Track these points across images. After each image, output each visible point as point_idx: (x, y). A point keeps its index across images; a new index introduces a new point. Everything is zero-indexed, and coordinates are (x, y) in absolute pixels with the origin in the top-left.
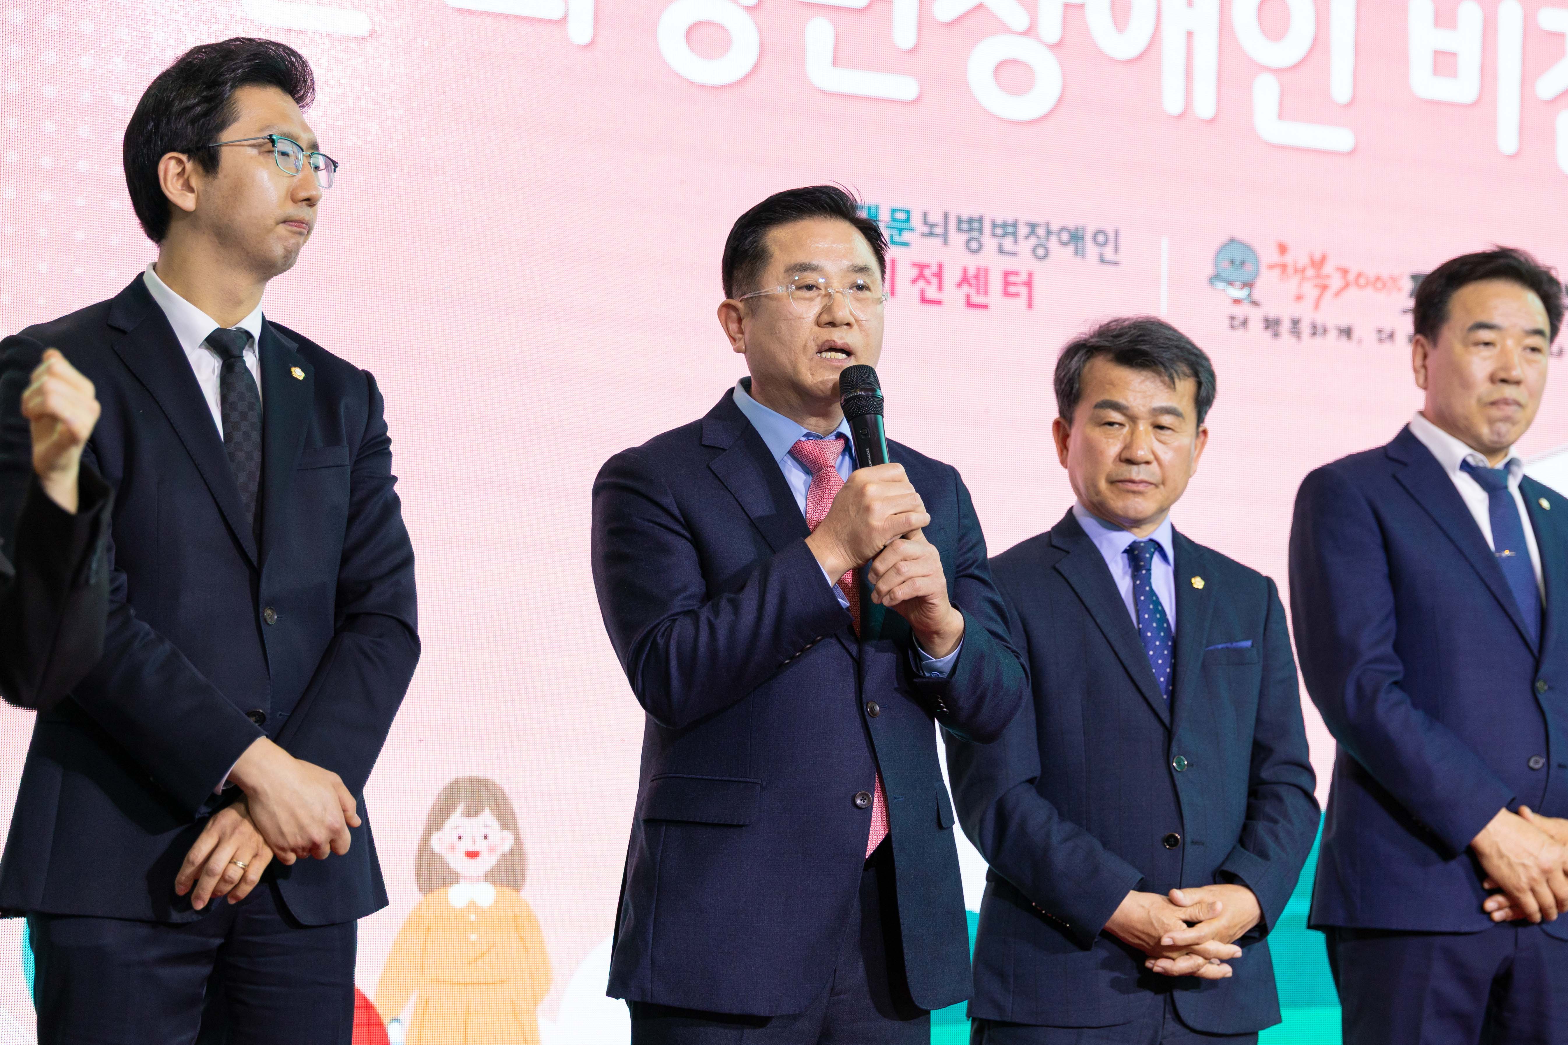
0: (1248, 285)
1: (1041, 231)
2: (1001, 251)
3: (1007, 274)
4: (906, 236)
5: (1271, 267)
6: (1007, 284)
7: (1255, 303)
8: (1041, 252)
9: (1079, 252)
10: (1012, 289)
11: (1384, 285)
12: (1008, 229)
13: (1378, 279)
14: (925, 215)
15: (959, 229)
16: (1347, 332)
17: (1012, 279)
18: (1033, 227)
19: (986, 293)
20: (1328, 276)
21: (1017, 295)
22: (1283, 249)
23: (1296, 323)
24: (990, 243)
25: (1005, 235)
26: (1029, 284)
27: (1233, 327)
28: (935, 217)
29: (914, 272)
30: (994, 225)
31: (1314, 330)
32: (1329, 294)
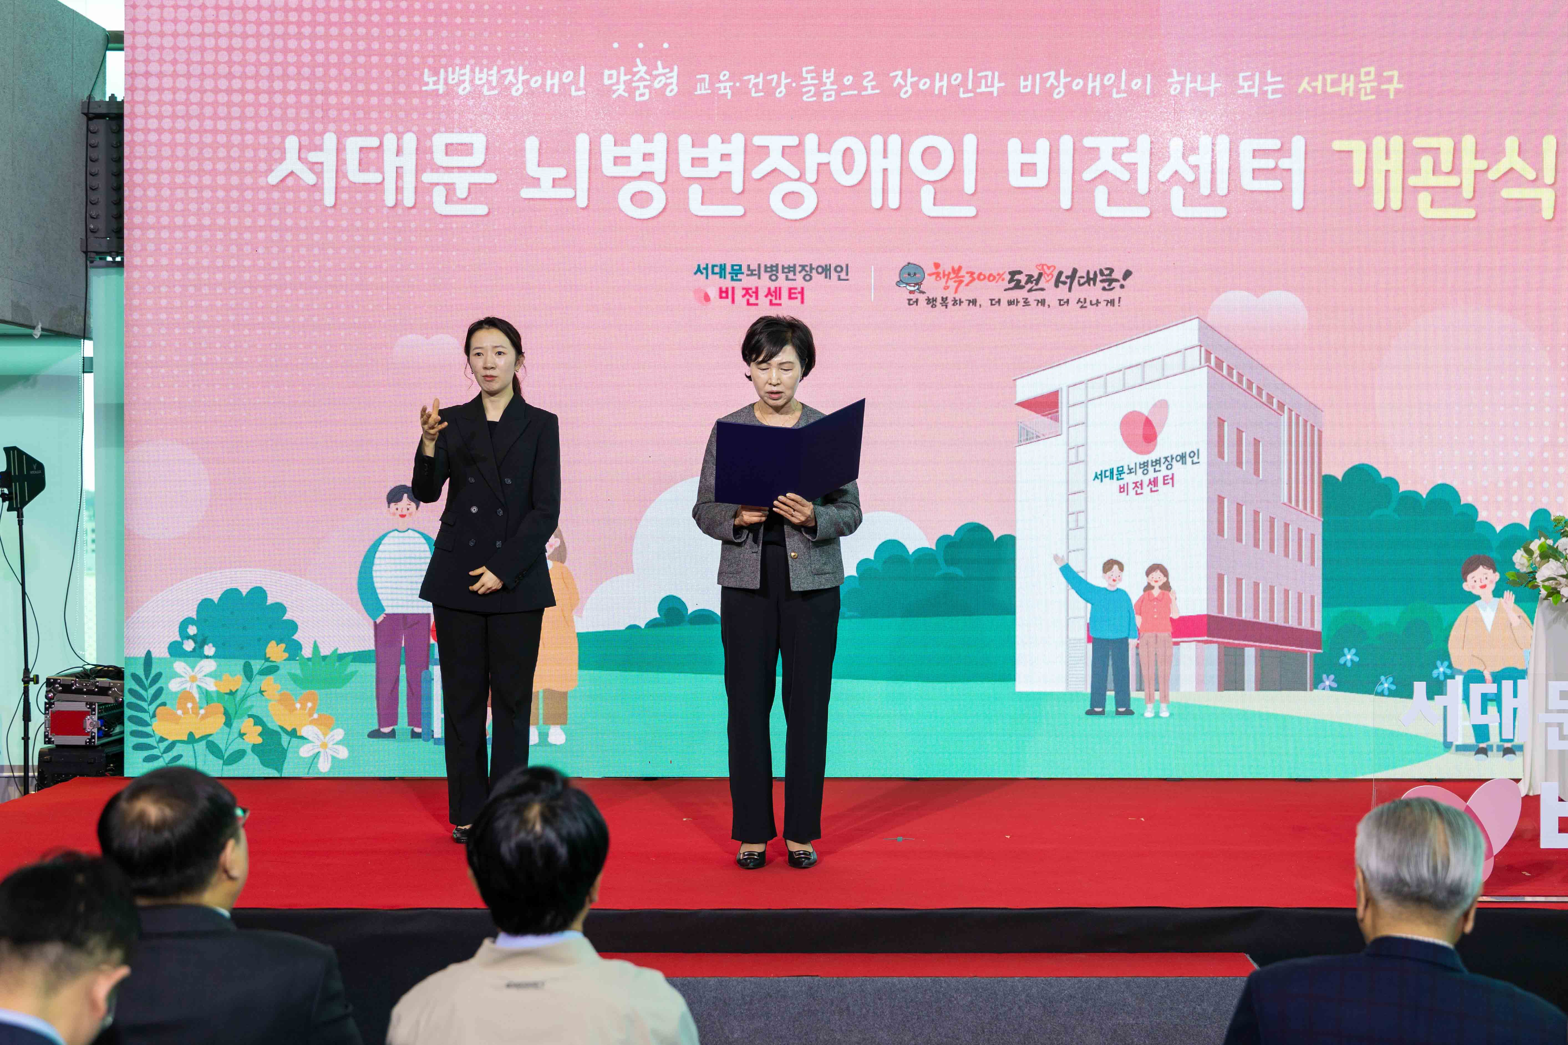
0: (919, 284)
1: (808, 269)
2: (787, 279)
3: (790, 289)
4: (740, 276)
5: (930, 275)
6: (790, 293)
7: (924, 293)
8: (808, 278)
9: (828, 276)
10: (793, 296)
11: (995, 278)
12: (792, 269)
13: (991, 275)
14: (749, 266)
15: (766, 271)
16: (973, 302)
17: (793, 291)
18: (803, 267)
19: (780, 298)
20: (963, 277)
21: (796, 298)
22: (937, 266)
23: (944, 300)
24: (782, 276)
25: (789, 272)
26: (802, 292)
27: (909, 304)
28: (754, 266)
29: (744, 292)
30: (783, 267)
31: (955, 302)
32: (963, 284)
